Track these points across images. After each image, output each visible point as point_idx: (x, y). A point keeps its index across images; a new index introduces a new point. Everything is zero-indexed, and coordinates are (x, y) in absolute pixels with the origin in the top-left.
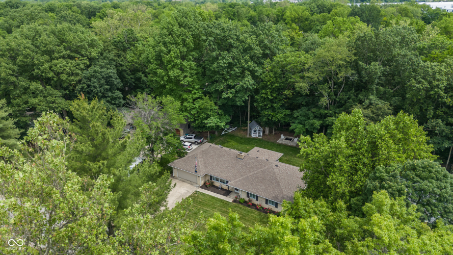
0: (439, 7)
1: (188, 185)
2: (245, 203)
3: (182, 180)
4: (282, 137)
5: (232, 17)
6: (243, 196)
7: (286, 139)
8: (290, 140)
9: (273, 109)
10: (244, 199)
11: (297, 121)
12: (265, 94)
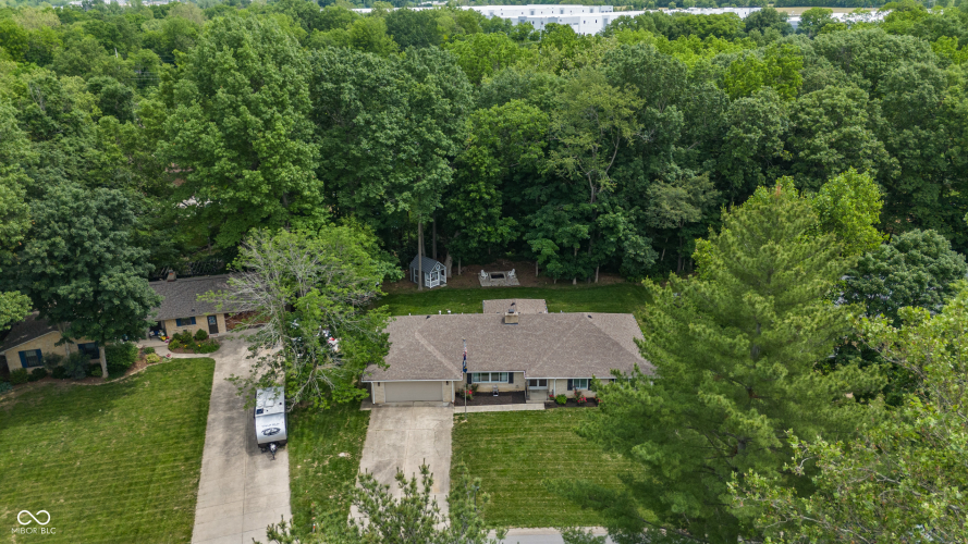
0: (498, 14)
1: (426, 409)
2: (575, 402)
3: (401, 404)
4: (484, 274)
5: (110, 42)
6: (560, 390)
7: (493, 277)
8: (502, 276)
9: (490, 220)
10: (563, 396)
11: (540, 234)
12: (476, 191)
